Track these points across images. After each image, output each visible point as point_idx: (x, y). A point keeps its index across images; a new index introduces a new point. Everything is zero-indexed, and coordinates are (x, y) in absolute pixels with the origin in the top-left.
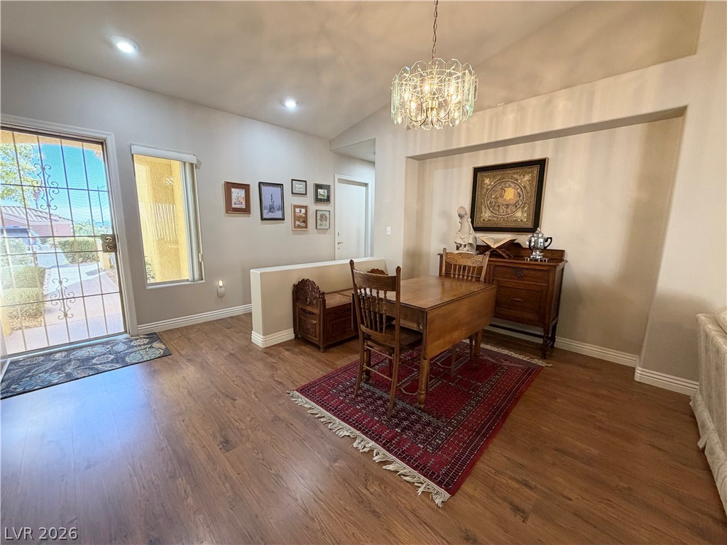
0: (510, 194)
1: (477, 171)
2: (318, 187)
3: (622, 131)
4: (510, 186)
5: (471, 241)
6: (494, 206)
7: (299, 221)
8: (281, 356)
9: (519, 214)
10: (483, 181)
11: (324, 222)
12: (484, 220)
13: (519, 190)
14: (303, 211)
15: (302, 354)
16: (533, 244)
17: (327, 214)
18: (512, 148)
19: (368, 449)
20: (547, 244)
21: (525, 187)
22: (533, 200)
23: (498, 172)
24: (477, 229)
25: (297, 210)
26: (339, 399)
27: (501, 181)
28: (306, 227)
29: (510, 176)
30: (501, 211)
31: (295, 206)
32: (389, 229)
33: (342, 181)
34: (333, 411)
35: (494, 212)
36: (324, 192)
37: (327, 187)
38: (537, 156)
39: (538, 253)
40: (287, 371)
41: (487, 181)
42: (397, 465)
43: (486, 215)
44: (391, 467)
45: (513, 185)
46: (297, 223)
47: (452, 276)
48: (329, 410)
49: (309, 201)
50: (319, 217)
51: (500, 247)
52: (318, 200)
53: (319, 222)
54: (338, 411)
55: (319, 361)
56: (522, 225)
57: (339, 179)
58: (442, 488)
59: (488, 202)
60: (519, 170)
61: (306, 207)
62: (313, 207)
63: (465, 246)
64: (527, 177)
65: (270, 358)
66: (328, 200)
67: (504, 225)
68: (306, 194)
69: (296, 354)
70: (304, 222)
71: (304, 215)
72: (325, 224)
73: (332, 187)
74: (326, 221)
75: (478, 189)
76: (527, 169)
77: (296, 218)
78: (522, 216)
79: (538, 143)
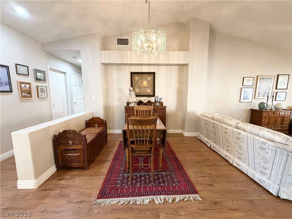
0: (145, 83)
1: (132, 73)
2: (36, 71)
3: (173, 67)
4: (144, 80)
5: (136, 101)
6: (139, 87)
7: (25, 92)
8: (61, 186)
9: (148, 90)
10: (134, 78)
11: (43, 94)
12: (136, 92)
13: (148, 82)
14: (28, 86)
15: (75, 178)
16: (156, 101)
17: (45, 88)
18: (144, 67)
19: (163, 200)
20: (160, 100)
21: (149, 81)
22: (152, 85)
23: (140, 75)
24: (137, 96)
25: (23, 85)
26: (126, 188)
27: (141, 78)
28: (31, 97)
29: (144, 77)
30: (142, 89)
31: (21, 83)
32: (93, 96)
33: (51, 69)
34: (130, 195)
35: (140, 89)
36: (41, 75)
37: (43, 72)
38: (152, 71)
39: (158, 103)
40: (77, 192)
41: (136, 78)
42: (178, 198)
43: (137, 91)
44: (177, 200)
45: (145, 80)
46: (24, 94)
47: (139, 115)
48: (128, 196)
49: (30, 79)
50: (39, 90)
51: (146, 102)
52: (37, 79)
53: (40, 93)
54: (132, 193)
55: (91, 175)
56: (150, 94)
57: (50, 68)
58: (194, 194)
59: (137, 86)
60: (147, 75)
61: (29, 84)
62: (34, 84)
63: (133, 103)
64: (150, 78)
65: (53, 192)
66: (44, 80)
67: (144, 94)
68: (28, 75)
69: (70, 179)
70: (29, 93)
71: (29, 89)
72: (44, 95)
73: (46, 72)
74: (45, 93)
75: (133, 80)
76: (149, 75)
77: (22, 91)
78: (149, 91)
79: (152, 67)
